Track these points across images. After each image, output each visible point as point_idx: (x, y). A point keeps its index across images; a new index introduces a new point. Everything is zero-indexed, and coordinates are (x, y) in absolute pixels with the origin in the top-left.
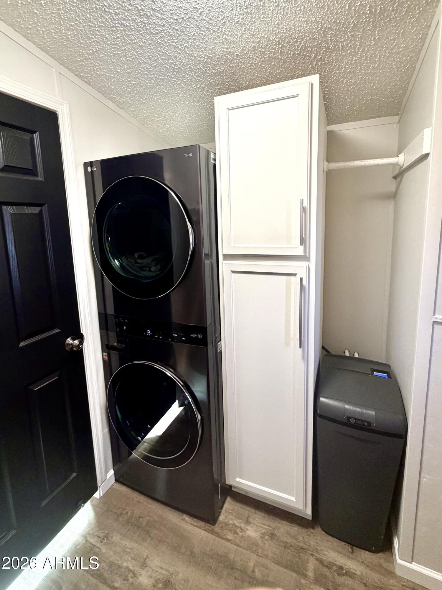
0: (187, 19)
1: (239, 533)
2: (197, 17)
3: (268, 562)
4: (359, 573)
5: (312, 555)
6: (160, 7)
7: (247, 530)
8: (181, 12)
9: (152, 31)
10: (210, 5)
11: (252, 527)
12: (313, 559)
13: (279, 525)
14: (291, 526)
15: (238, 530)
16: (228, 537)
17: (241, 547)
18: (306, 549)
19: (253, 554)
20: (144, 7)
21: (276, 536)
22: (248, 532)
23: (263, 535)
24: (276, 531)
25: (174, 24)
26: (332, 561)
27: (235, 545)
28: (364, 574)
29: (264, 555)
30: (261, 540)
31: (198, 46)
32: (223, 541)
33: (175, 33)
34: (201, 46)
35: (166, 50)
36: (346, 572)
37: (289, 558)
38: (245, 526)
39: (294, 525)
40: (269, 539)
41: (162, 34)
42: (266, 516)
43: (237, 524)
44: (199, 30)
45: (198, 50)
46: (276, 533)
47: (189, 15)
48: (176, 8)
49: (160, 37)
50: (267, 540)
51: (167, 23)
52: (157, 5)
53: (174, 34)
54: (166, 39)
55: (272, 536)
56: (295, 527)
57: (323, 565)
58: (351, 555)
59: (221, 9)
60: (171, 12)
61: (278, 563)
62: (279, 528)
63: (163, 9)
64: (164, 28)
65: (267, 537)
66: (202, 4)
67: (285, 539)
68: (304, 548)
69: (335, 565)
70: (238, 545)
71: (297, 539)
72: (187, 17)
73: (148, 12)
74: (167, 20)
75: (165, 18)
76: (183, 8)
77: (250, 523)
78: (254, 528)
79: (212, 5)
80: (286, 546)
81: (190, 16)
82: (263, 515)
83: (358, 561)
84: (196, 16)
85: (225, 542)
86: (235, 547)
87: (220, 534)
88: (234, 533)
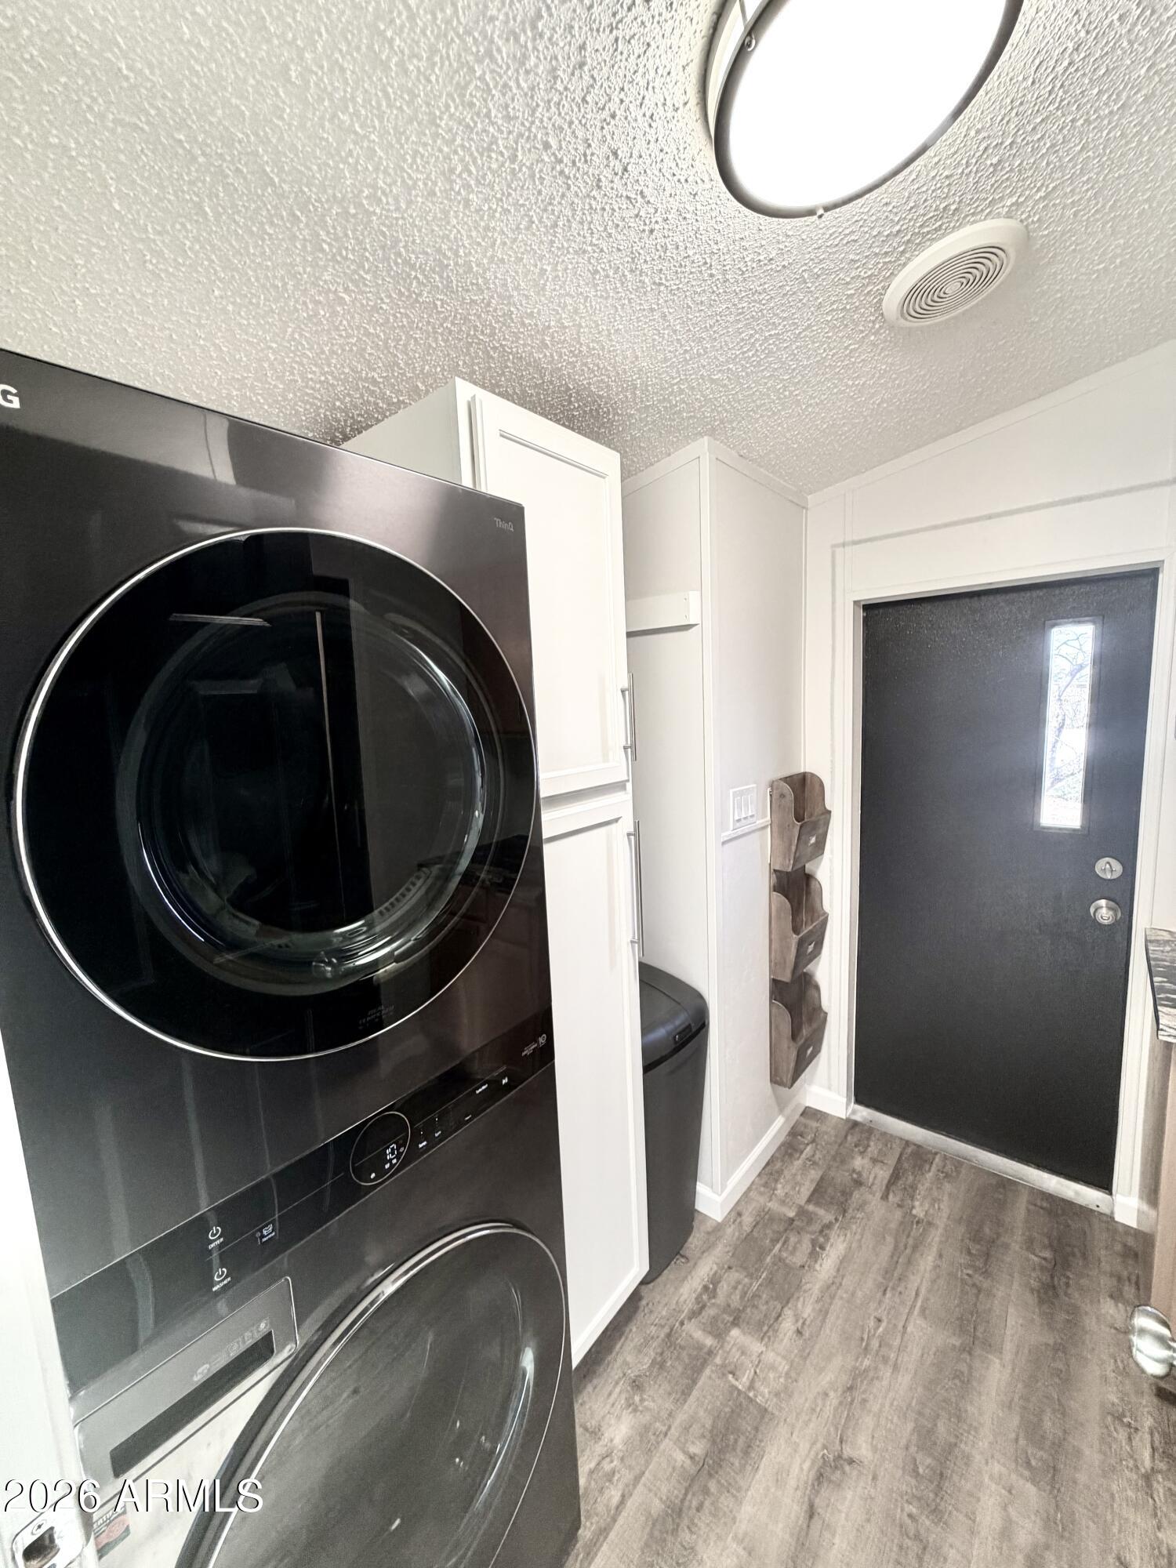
0: (562, 172)
1: (612, 1465)
2: (576, 192)
3: (681, 1417)
4: (715, 1268)
5: (682, 1324)
6: (566, 89)
7: (612, 1440)
8: (573, 152)
9: (472, 87)
10: (616, 208)
11: (610, 1425)
12: (689, 1326)
13: (620, 1360)
14: (627, 1338)
15: (607, 1466)
16: (616, 1500)
17: (644, 1473)
18: (672, 1330)
19: (662, 1447)
20: (550, 39)
21: (640, 1376)
22: (617, 1441)
23: (630, 1406)
24: (629, 1371)
25: (528, 146)
26: (694, 1296)
27: (635, 1486)
28: (717, 1261)
29: (667, 1419)
30: (639, 1413)
31: (487, 228)
32: (621, 1521)
33: (500, 158)
34: (490, 234)
35: (416, 152)
36: (712, 1283)
37: (680, 1369)
38: (601, 1443)
39: (628, 1330)
40: (641, 1396)
41: (476, 123)
42: (595, 1381)
43: (592, 1465)
44: (538, 210)
45: (474, 234)
46: (632, 1375)
47: (573, 172)
48: (580, 134)
49: (464, 119)
50: (642, 1400)
51: (523, 124)
52: (570, 80)
53: (493, 155)
54: (462, 139)
55: (637, 1385)
56: (631, 1330)
57: (700, 1313)
58: (691, 1264)
59: (613, 231)
60: (566, 127)
61: (686, 1393)
62: (625, 1363)
63: (564, 102)
64: (500, 122)
65: (637, 1398)
66: (612, 189)
67: (647, 1361)
68: (668, 1330)
69: (700, 1295)
70: (637, 1479)
71: (652, 1338)
72: (567, 171)
73: (538, 57)
74: (533, 123)
75: (538, 114)
76: (588, 152)
77: (599, 1427)
78: (613, 1422)
79: (617, 210)
80: (659, 1365)
81: (572, 176)
82: (590, 1388)
83: (700, 1258)
84: (576, 188)
85: (624, 1514)
86: (640, 1488)
87: (603, 1524)
88: (610, 1481)
